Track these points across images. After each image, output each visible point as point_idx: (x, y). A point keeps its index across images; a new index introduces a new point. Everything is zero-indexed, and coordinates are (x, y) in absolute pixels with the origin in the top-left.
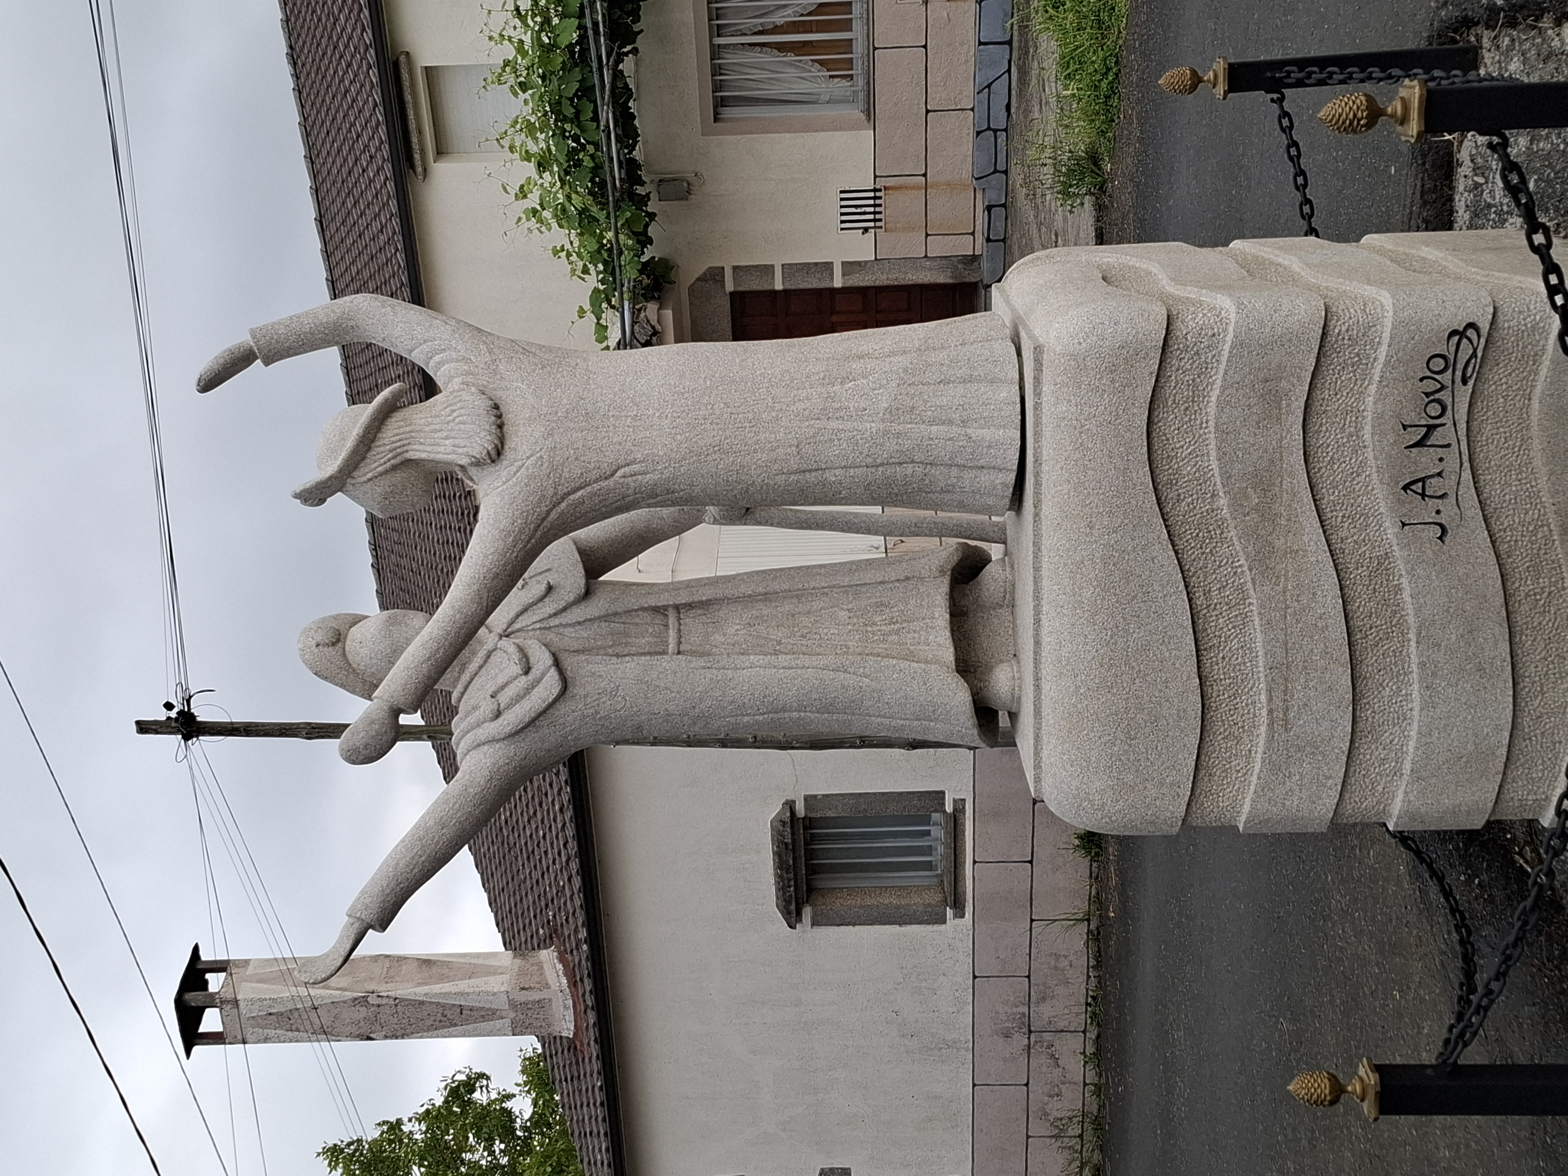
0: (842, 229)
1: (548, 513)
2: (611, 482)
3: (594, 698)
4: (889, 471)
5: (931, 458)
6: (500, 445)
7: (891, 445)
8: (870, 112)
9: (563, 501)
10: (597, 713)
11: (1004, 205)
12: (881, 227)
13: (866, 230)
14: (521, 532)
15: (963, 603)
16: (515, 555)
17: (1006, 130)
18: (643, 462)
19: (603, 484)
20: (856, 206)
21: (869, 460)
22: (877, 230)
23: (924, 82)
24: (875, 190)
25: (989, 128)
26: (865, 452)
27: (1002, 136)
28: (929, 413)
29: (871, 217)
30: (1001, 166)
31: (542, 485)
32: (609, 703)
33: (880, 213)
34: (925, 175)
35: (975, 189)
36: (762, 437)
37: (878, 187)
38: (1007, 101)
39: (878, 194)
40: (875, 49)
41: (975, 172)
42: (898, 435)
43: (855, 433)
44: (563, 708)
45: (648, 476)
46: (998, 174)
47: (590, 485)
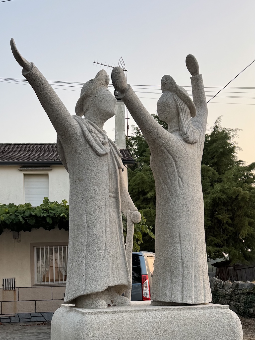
0: (4, 279)
1: (171, 154)
2: (177, 176)
3: (96, 165)
4: (180, 264)
5: (185, 276)
6: (187, 142)
7: (189, 264)
8: (35, 286)
9: (173, 159)
10: (90, 166)
11: (10, 322)
12: (4, 289)
13: (3, 285)
14: (168, 144)
15: (112, 290)
16: (162, 141)
17: (31, 321)
18: (183, 187)
19: (177, 173)
20: (10, 283)
21: (184, 257)
22: (3, 289)
23: (43, 300)
24: (14, 288)
25: (31, 317)
26: (187, 256)
27: (29, 320)
28: (198, 276)
29: (7, 287)
30: (21, 321)
31: (180, 153)
32: (94, 170)
33: (8, 289)
34: (18, 301)
35: (15, 314)
36: (191, 224)
37: (15, 288)
38: (38, 321)
39: (13, 289)
40: (52, 287)
41: (20, 314)
42: (192, 266)
43: (192, 253)
44: (92, 154)
45: (178, 188)
46: (19, 320)
47: (177, 169)
